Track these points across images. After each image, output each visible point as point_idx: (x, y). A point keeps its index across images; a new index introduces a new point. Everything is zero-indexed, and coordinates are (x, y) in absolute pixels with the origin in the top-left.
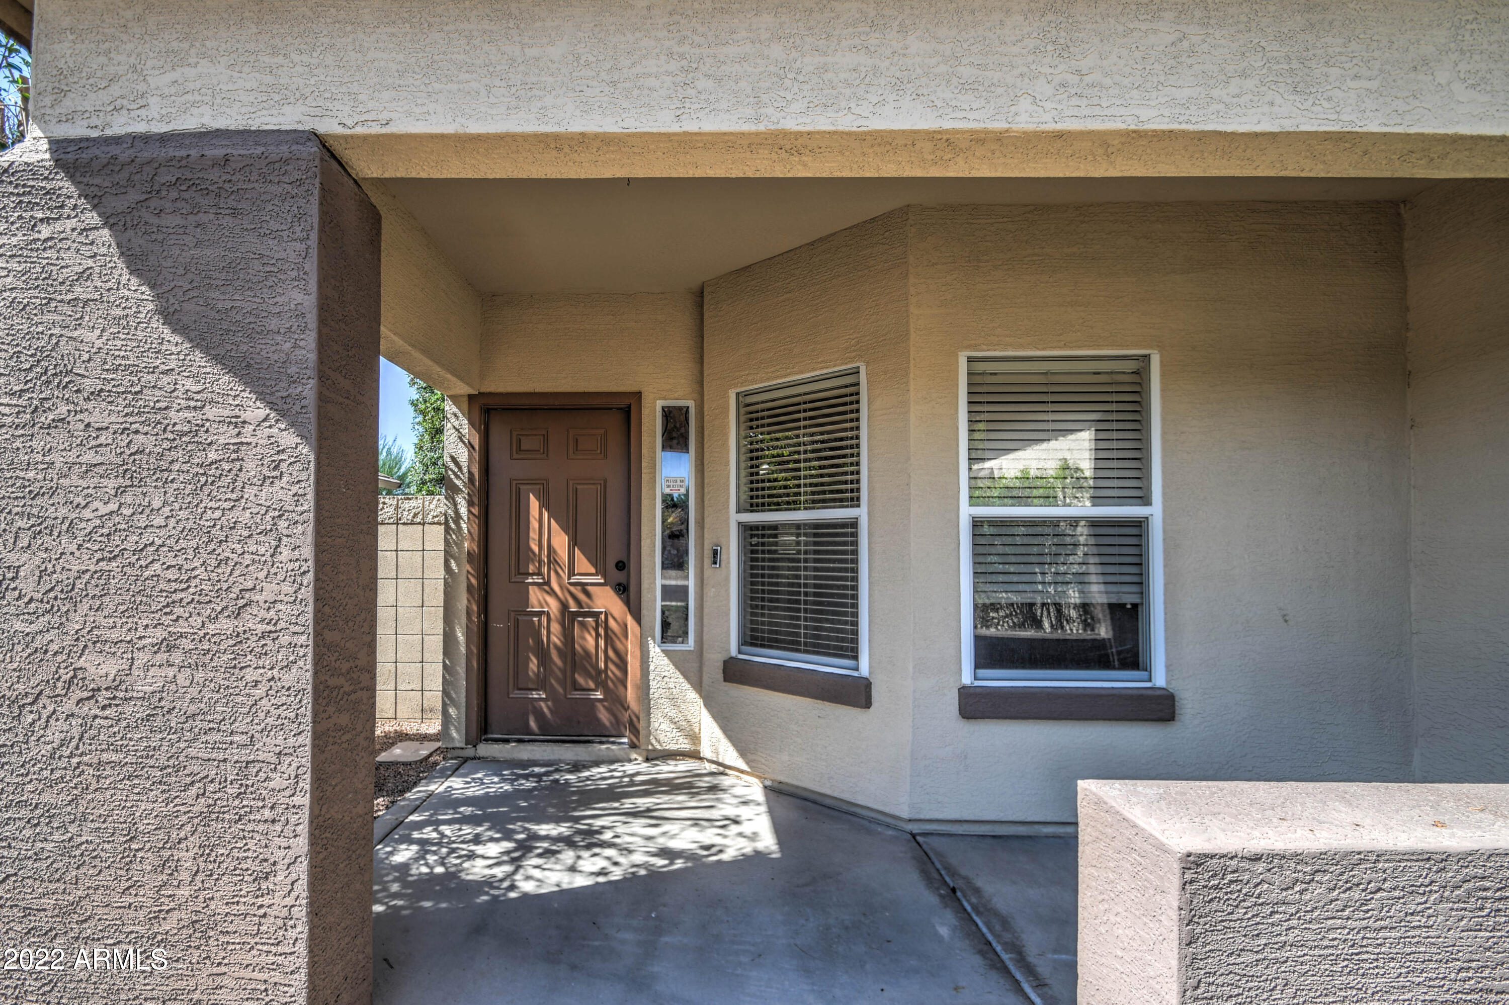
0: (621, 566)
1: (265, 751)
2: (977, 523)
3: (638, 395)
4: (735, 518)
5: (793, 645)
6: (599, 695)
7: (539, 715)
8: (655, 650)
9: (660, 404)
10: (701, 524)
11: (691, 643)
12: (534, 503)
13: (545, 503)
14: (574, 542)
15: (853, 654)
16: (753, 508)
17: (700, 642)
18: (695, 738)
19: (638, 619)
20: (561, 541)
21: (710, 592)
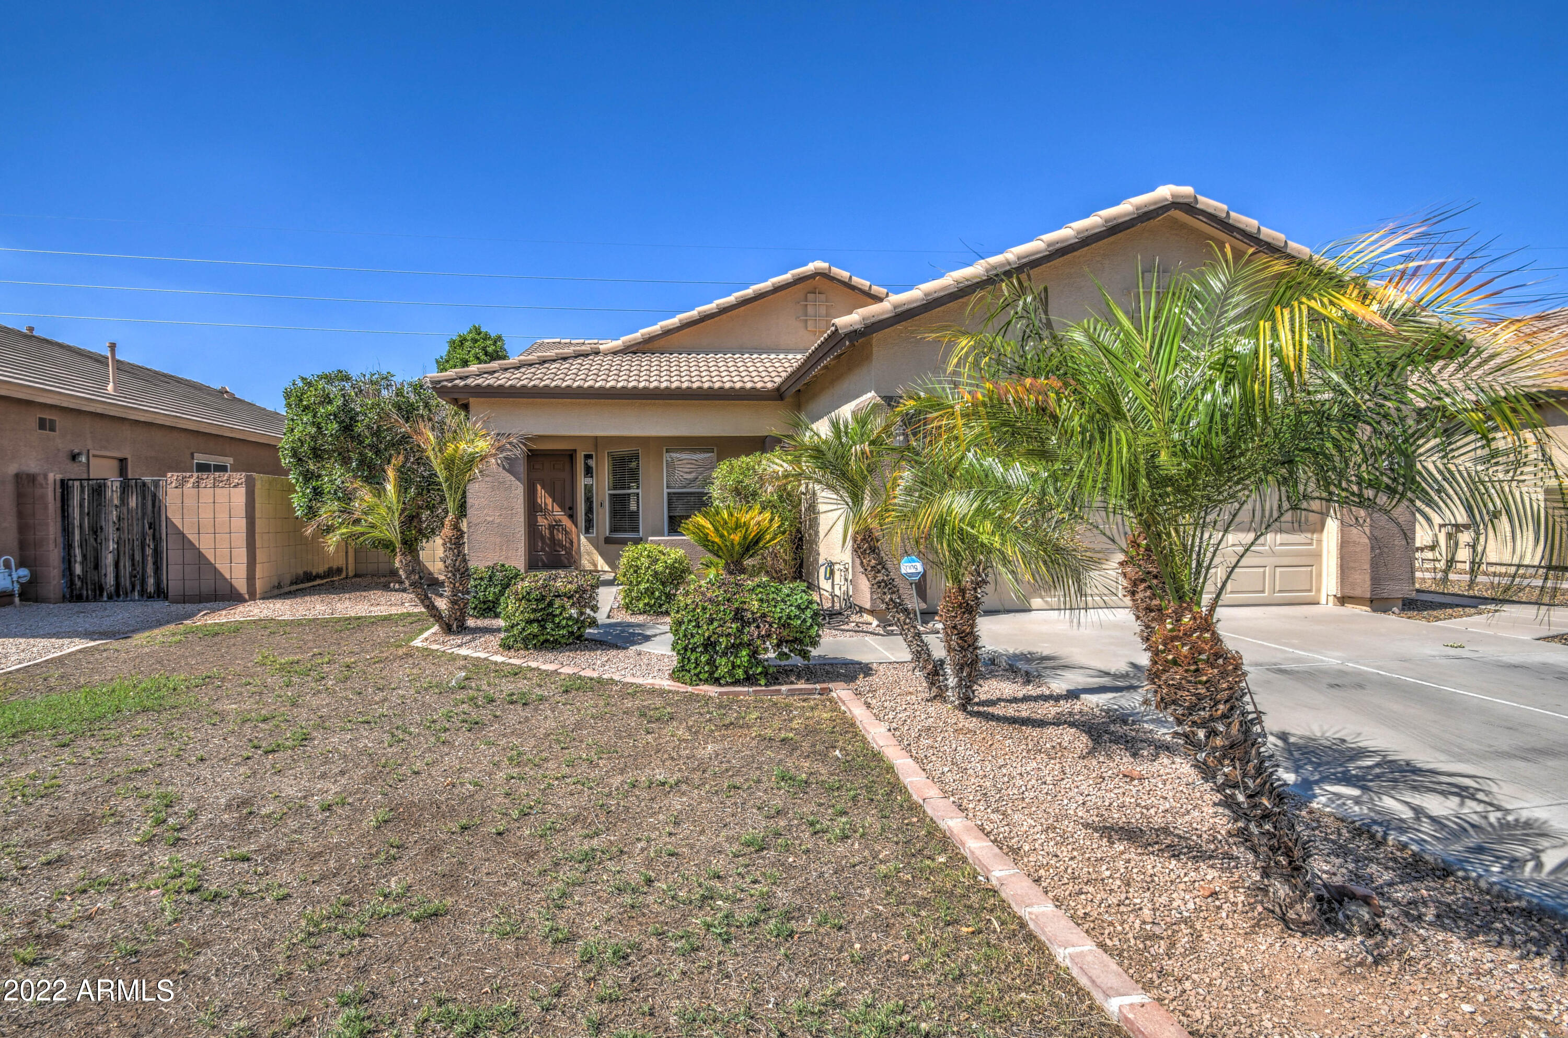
0: (570, 508)
1: (517, 531)
2: (669, 494)
3: (575, 451)
4: (607, 492)
5: (625, 531)
6: (563, 553)
7: (542, 561)
8: (582, 537)
9: (583, 453)
10: (597, 494)
11: (595, 535)
12: (539, 487)
13: (543, 487)
14: (554, 501)
15: (638, 531)
16: (615, 489)
17: (597, 533)
18: (595, 565)
19: (576, 526)
20: (549, 501)
21: (600, 516)
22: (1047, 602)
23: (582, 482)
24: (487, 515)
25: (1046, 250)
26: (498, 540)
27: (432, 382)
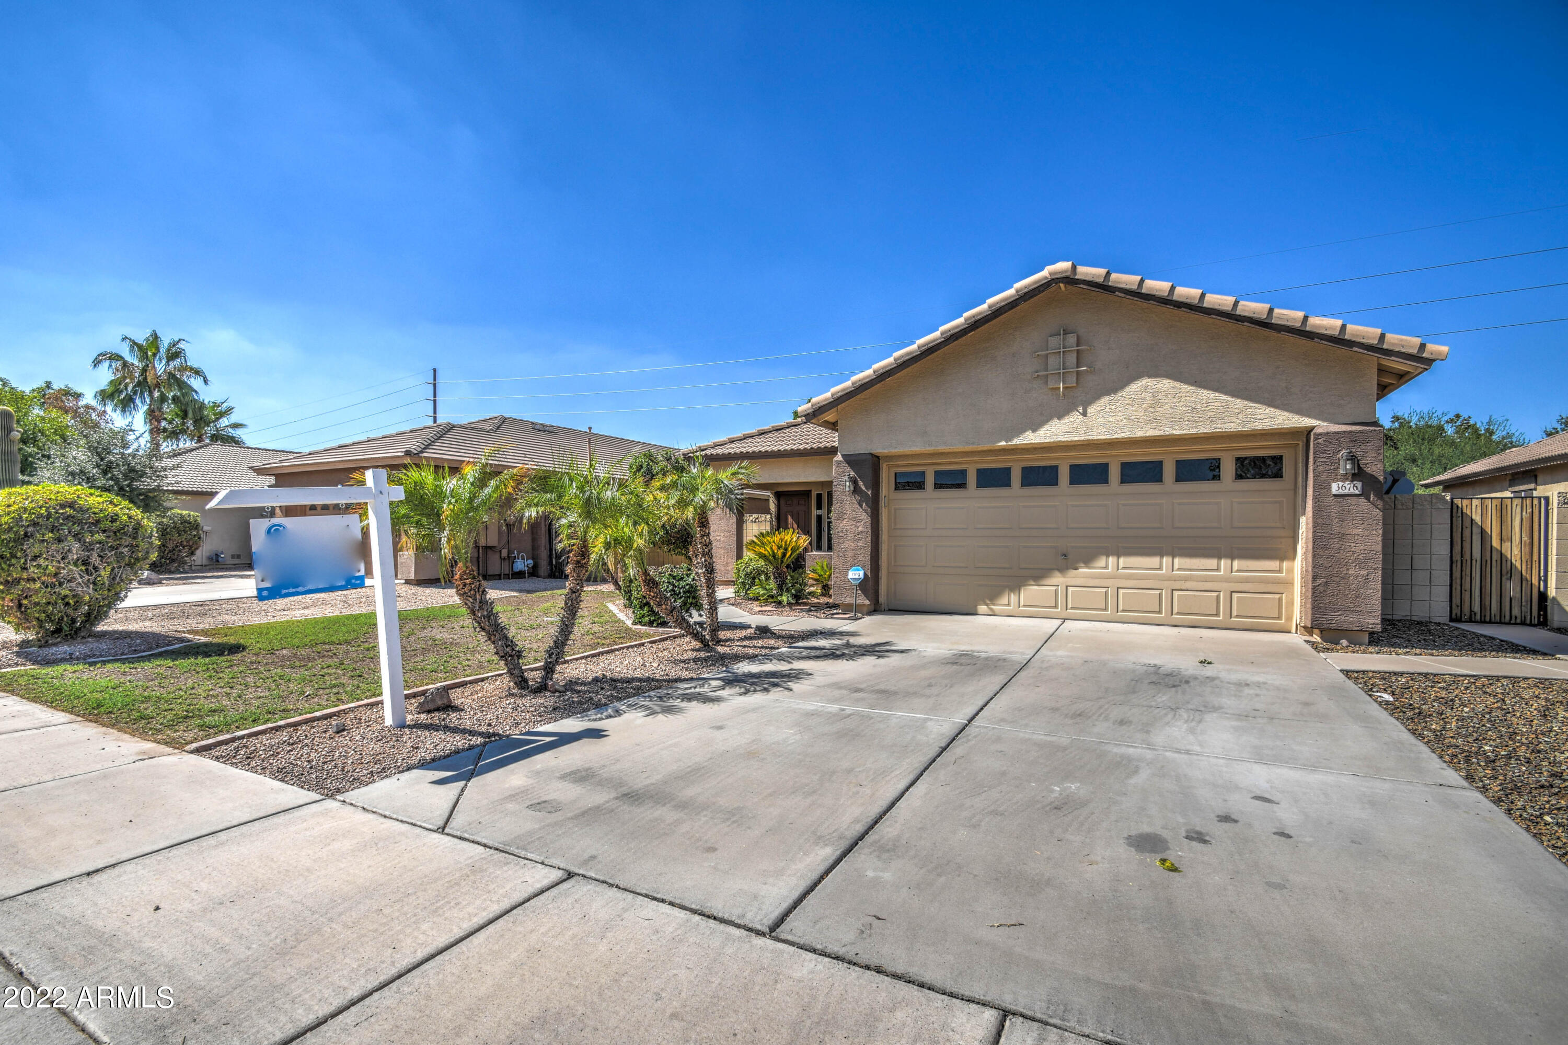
3: (809, 491)
13: (792, 517)
22: (991, 609)
23: (815, 512)
24: (717, 536)
25: (941, 338)
26: (723, 551)
27: (683, 455)
